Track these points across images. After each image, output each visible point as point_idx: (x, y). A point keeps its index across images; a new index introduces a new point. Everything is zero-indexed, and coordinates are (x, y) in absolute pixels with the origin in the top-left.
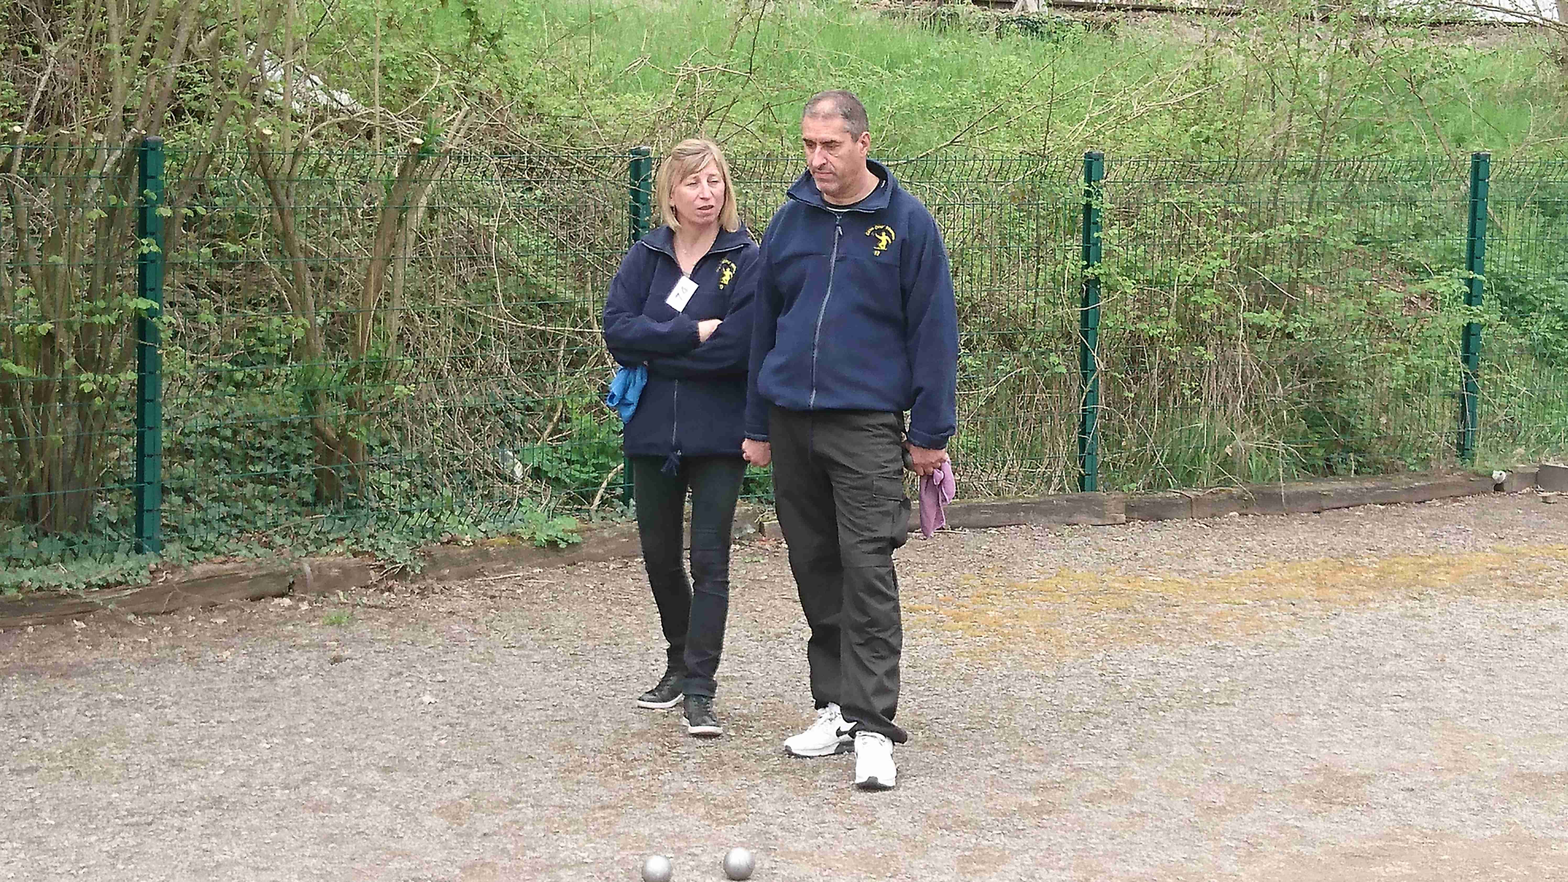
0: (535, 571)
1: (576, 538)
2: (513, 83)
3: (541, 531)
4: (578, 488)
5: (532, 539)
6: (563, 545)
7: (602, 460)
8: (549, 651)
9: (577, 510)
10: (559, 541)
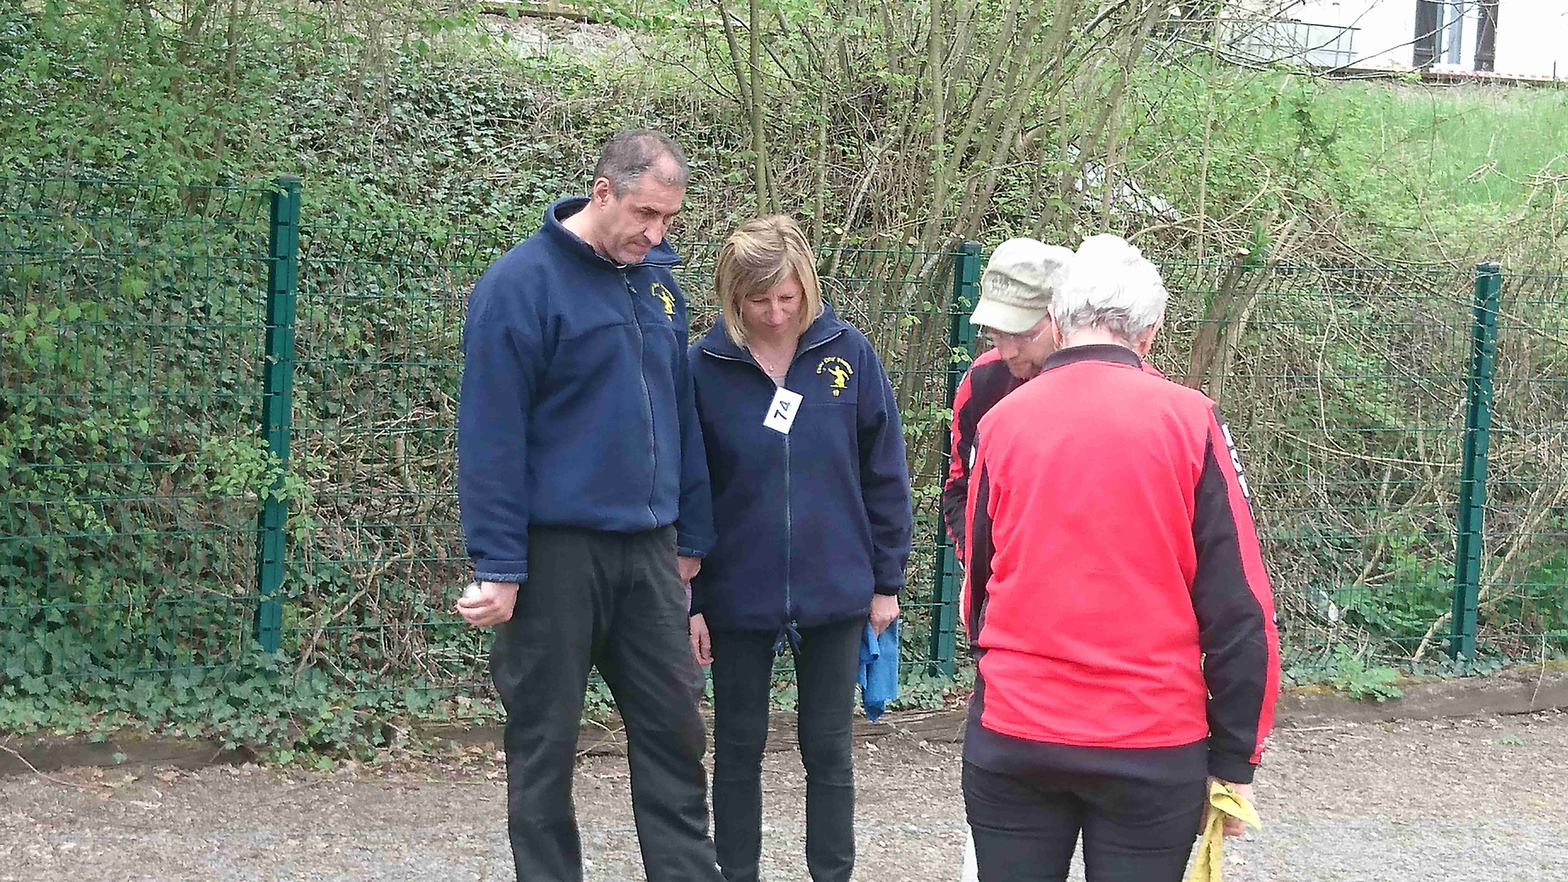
0: (1348, 725)
1: (1396, 693)
2: (1345, 191)
3: (1357, 682)
4: (1398, 636)
5: (1347, 689)
6: (1381, 699)
7: (1428, 607)
8: (1367, 817)
9: (1397, 660)
10: (1377, 694)
